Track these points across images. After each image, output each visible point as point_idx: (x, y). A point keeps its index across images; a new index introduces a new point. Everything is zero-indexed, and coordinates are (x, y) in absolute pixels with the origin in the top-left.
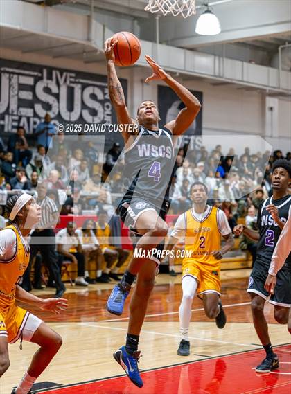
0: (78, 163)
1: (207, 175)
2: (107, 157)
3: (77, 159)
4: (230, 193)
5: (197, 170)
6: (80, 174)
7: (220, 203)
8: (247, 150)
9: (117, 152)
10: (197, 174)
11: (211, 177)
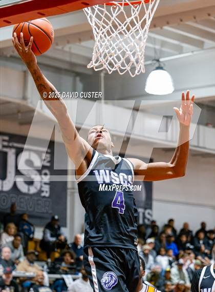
0: (11, 239)
1: (158, 253)
2: (44, 233)
3: (9, 234)
4: (184, 274)
5: (147, 247)
6: (13, 251)
7: (173, 285)
8: (203, 225)
9: (56, 227)
10: (146, 252)
11: (163, 255)
